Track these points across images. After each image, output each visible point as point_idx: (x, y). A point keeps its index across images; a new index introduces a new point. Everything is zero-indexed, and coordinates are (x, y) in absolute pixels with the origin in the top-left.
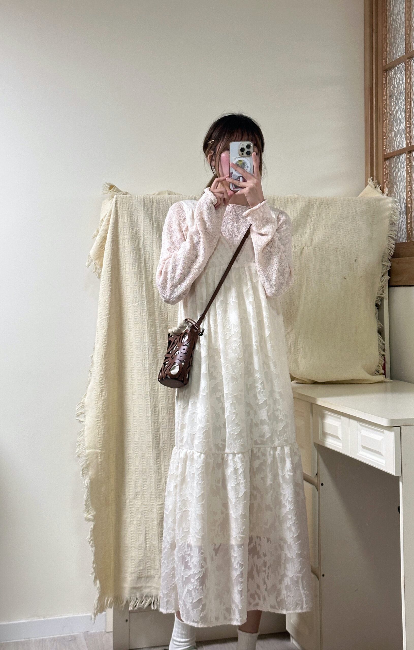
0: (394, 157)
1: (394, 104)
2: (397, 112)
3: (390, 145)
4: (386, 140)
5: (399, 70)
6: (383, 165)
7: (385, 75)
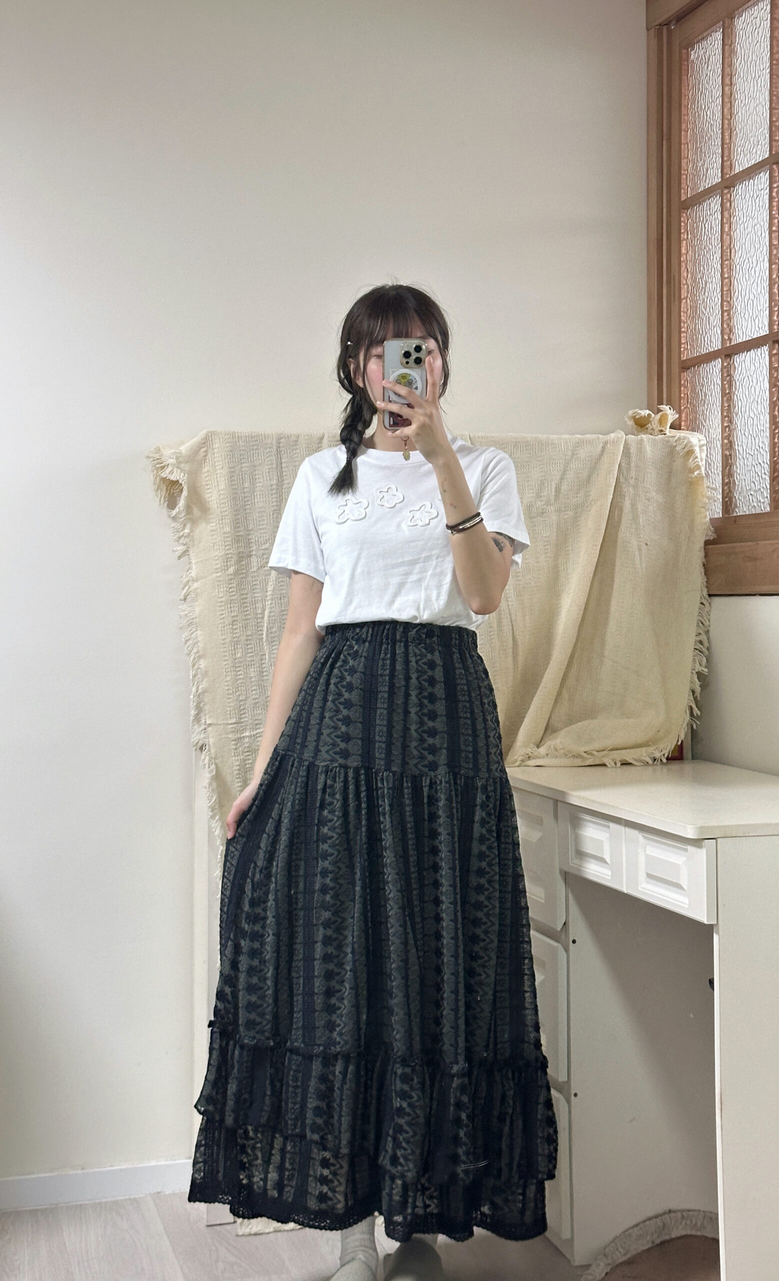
0: (698, 364)
1: (700, 270)
3: (692, 344)
4: (685, 334)
5: (710, 209)
6: (680, 380)
7: (685, 218)
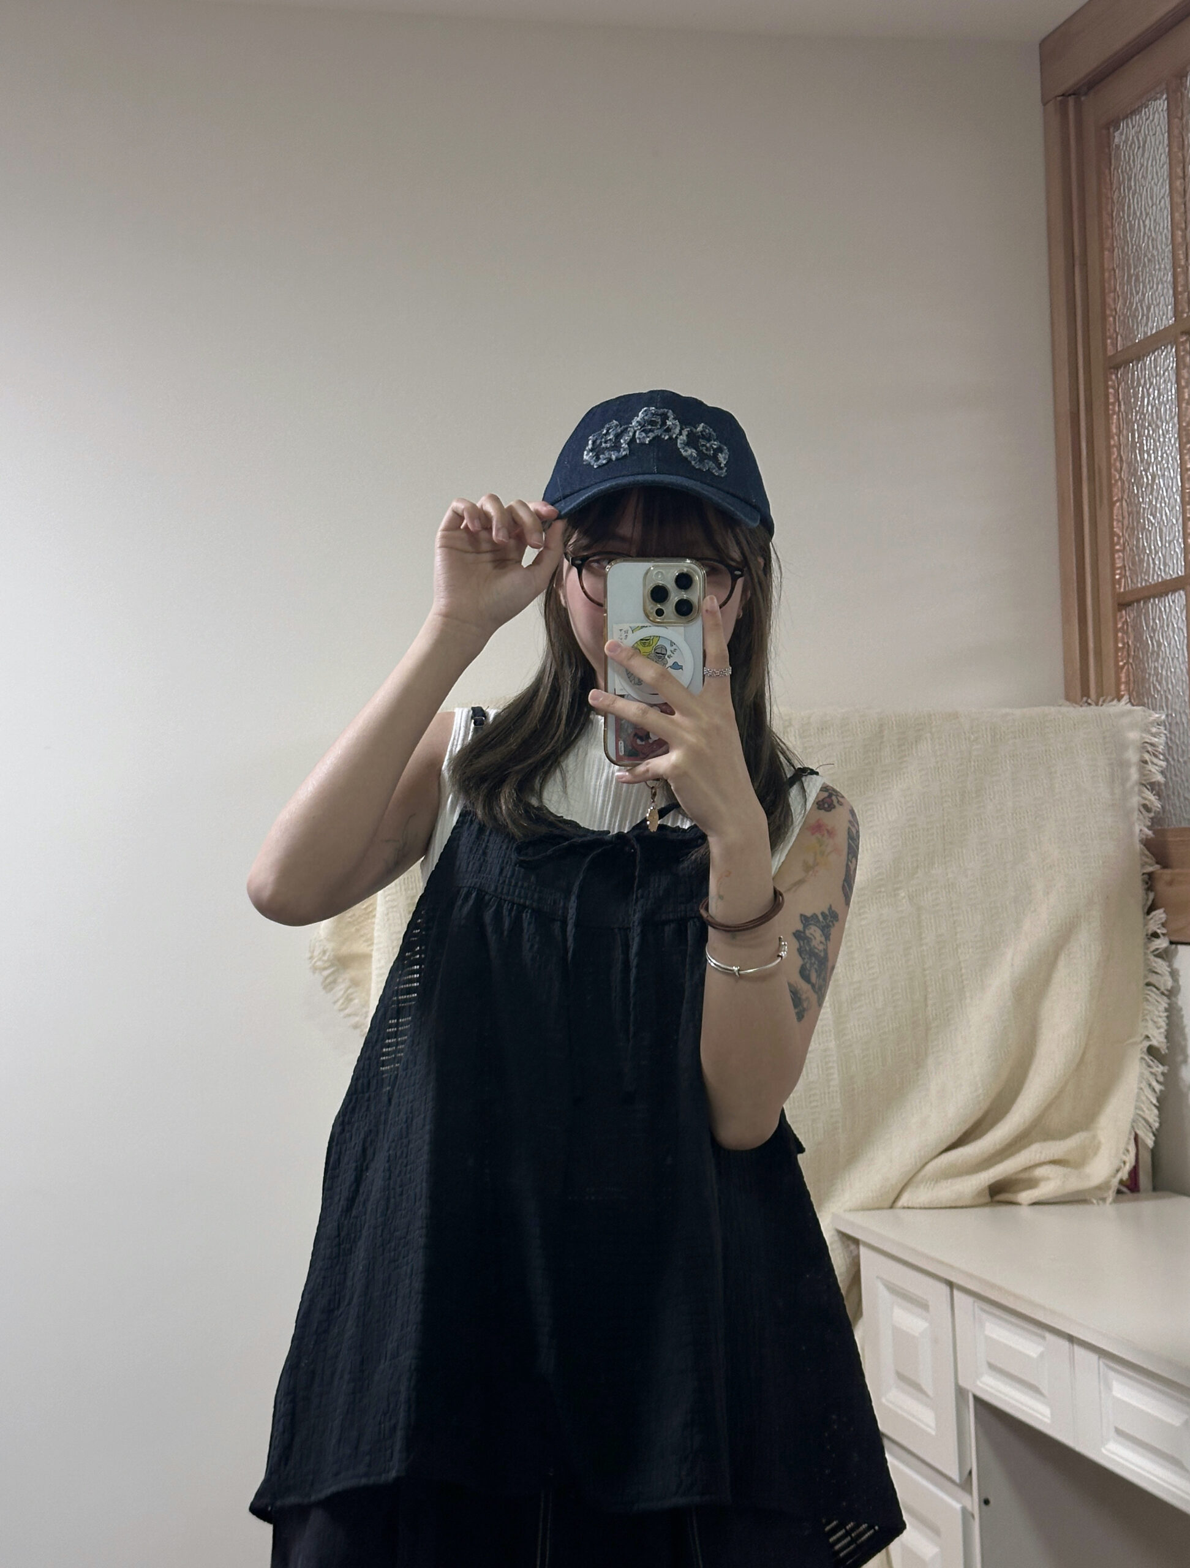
0: (1147, 599)
1: (1142, 460)
2: (1153, 479)
3: (1133, 568)
4: (1121, 554)
5: (1156, 367)
6: (1116, 624)
7: (1114, 382)
